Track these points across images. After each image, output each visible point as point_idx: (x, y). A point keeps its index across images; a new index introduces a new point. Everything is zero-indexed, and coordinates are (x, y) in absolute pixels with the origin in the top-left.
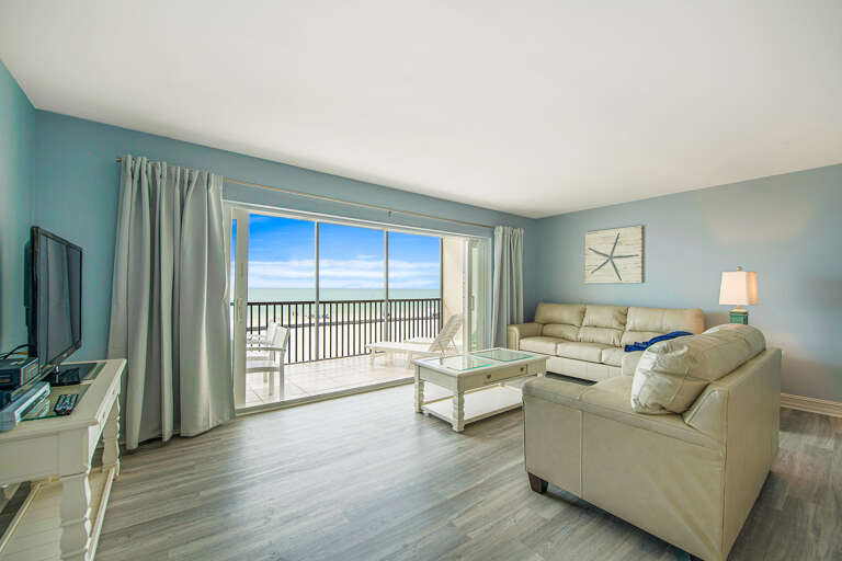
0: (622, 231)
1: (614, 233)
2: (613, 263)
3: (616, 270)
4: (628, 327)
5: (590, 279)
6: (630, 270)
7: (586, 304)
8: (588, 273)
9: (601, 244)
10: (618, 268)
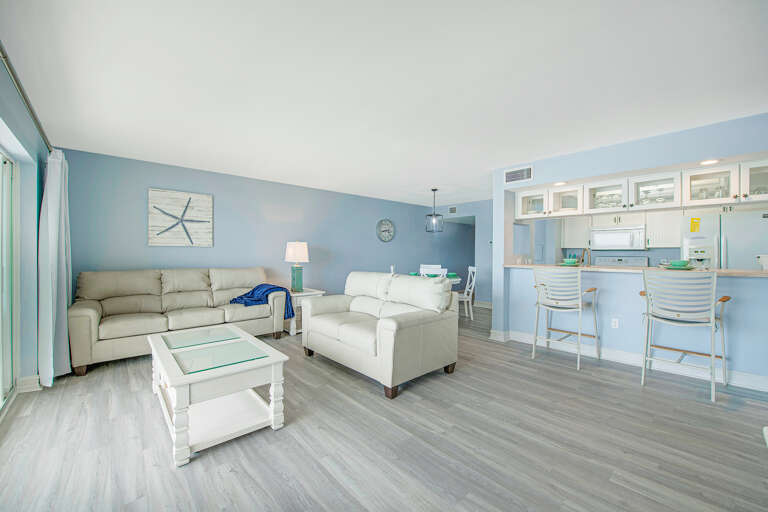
0: (194, 197)
1: (185, 197)
2: (183, 225)
3: (187, 233)
4: (214, 287)
5: (157, 241)
6: (202, 235)
7: (160, 269)
8: (152, 234)
9: (168, 204)
10: (189, 232)
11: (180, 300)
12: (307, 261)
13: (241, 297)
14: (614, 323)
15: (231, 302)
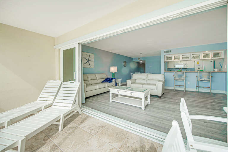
1: (89, 54)
2: (89, 62)
6: (92, 65)
9: (86, 56)
10: (90, 64)
11: (93, 82)
12: (117, 71)
13: (104, 80)
14: (189, 83)
15: (102, 82)
